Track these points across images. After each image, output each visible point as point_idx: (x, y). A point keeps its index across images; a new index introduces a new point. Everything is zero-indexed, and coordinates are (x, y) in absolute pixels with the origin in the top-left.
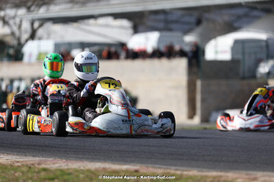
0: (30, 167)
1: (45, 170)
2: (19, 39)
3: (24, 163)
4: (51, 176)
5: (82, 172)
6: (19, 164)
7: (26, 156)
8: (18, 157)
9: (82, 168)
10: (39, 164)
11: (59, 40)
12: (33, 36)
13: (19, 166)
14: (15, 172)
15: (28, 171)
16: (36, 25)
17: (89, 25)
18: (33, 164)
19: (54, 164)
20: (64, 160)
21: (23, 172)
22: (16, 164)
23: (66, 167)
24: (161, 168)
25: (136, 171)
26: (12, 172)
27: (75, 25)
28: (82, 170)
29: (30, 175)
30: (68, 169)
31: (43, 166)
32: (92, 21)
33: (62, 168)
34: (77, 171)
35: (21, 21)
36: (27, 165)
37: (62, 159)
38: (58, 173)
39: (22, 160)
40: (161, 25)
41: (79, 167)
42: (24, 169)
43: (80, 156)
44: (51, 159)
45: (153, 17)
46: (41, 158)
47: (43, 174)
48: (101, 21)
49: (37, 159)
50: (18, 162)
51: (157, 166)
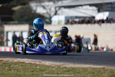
0: (59, 67)
1: (65, 67)
2: (50, 15)
3: (56, 65)
4: (68, 70)
5: (81, 68)
6: (54, 65)
7: (56, 62)
8: (53, 62)
9: (81, 67)
10: (62, 65)
11: (67, 15)
12: (56, 14)
13: (54, 66)
14: (53, 68)
15: (58, 68)
16: (57, 9)
17: (79, 9)
18: (60, 65)
19: (69, 65)
20: (73, 64)
21: (56, 68)
22: (53, 65)
23: (74, 67)
24: (114, 67)
25: (104, 68)
26: (52, 68)
27: (73, 9)
28: (80, 68)
29: (59, 70)
30: (75, 67)
31: (64, 66)
32: (80, 7)
33: (72, 67)
34: (79, 68)
35: (51, 7)
36: (57, 66)
37: (72, 63)
38: (71, 69)
39: (55, 64)
40: (110, 9)
41: (80, 67)
42: (57, 67)
43: (80, 62)
44: (67, 63)
45: (106, 6)
46: (63, 63)
47: (64, 69)
48: (84, 7)
49: (61, 63)
50: (53, 64)
51: (112, 66)
